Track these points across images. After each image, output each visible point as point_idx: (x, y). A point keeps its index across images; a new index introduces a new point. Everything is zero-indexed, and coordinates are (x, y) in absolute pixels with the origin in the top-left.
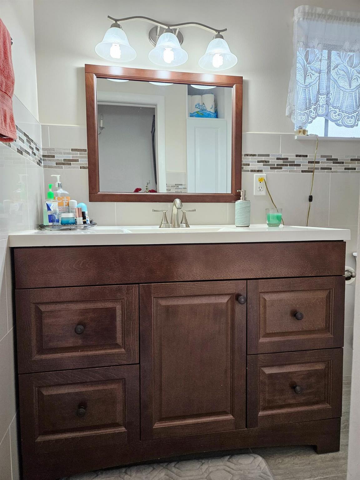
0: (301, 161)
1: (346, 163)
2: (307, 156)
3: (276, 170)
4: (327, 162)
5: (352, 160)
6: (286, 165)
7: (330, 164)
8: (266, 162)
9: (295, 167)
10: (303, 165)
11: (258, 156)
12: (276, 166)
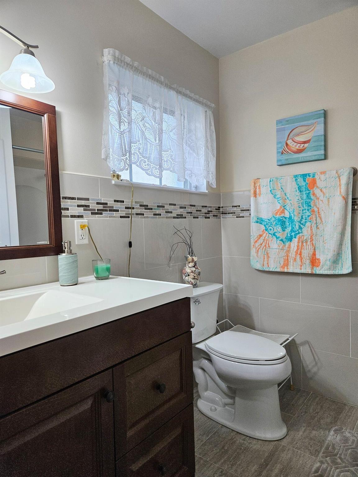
0: (119, 207)
1: (155, 209)
2: (123, 202)
3: (97, 215)
4: (140, 208)
5: (158, 206)
6: (106, 211)
7: (143, 210)
8: (86, 206)
9: (114, 212)
10: (121, 211)
11: (77, 200)
12: (96, 211)
